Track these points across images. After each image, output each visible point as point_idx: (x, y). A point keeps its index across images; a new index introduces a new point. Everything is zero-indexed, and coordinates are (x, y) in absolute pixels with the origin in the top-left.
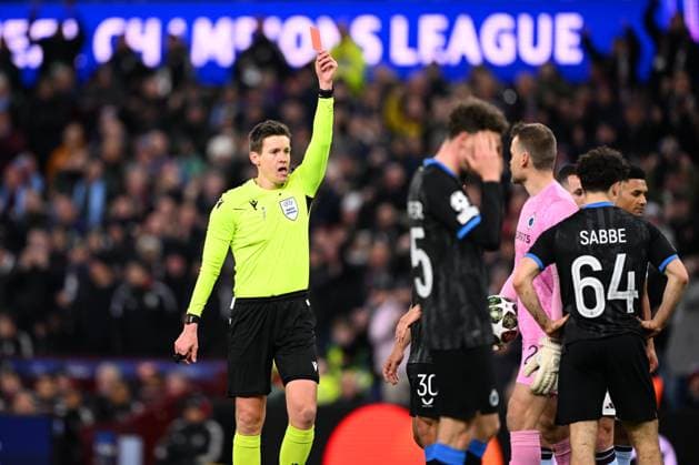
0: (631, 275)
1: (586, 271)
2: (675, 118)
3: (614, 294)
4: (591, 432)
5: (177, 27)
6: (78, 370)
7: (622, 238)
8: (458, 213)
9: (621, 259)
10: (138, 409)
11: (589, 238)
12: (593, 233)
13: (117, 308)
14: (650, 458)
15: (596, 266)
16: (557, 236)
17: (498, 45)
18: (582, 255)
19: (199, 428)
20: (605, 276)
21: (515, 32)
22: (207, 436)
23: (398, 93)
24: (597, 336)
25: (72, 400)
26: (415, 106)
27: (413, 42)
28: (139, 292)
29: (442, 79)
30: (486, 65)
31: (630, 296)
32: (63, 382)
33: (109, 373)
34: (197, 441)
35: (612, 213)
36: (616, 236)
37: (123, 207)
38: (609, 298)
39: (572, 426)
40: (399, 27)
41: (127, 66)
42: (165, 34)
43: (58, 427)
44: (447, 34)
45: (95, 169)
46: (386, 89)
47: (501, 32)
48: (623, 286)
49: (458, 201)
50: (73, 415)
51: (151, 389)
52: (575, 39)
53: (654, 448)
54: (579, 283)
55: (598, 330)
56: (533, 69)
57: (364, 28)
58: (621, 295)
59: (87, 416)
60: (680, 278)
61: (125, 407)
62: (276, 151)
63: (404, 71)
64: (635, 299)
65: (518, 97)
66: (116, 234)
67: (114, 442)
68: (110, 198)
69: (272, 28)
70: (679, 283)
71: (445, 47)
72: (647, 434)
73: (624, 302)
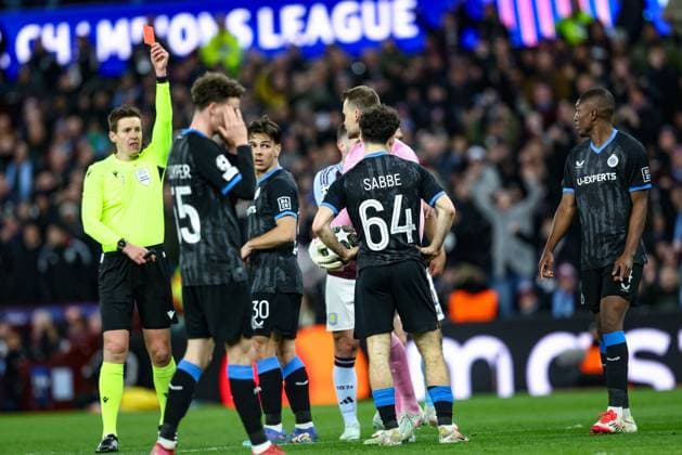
0: (408, 212)
1: (371, 212)
2: (494, 76)
3: (396, 229)
4: (385, 343)
5: (83, 29)
6: (16, 318)
7: (398, 182)
8: (224, 172)
9: (398, 199)
10: (66, 347)
11: (372, 184)
12: (374, 179)
13: (42, 264)
14: (435, 362)
15: (379, 207)
16: (345, 185)
17: (347, 26)
18: (367, 199)
20: (386, 216)
21: (359, 14)
23: (266, 71)
24: (384, 263)
26: (280, 81)
27: (277, 28)
28: (60, 249)
29: (301, 58)
30: (338, 44)
31: (408, 229)
32: (3, 329)
35: (388, 160)
36: (392, 180)
37: (46, 181)
38: (393, 232)
39: (369, 339)
40: (265, 17)
41: (45, 65)
42: (73, 36)
44: (305, 19)
45: (22, 150)
46: (257, 68)
47: (349, 16)
48: (402, 222)
49: (222, 162)
52: (410, 17)
53: (438, 353)
54: (367, 223)
55: (384, 259)
56: (375, 44)
57: (237, 19)
58: (401, 229)
60: (448, 210)
61: (56, 345)
62: (128, 130)
63: (271, 52)
64: (413, 231)
66: (42, 203)
68: (36, 174)
69: (161, 24)
71: (303, 30)
72: (431, 342)
73: (404, 235)
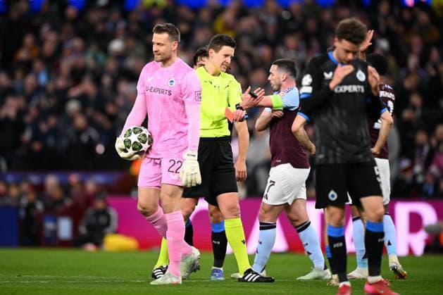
6: (34, 179)
10: (68, 202)
19: (104, 212)
22: (109, 217)
25: (31, 197)
32: (25, 187)
33: (52, 181)
34: (103, 220)
43: (22, 213)
50: (31, 206)
51: (76, 190)
59: (40, 206)
60: (388, 122)
61: (61, 202)
65: (291, 13)
67: (55, 221)
70: (388, 125)
